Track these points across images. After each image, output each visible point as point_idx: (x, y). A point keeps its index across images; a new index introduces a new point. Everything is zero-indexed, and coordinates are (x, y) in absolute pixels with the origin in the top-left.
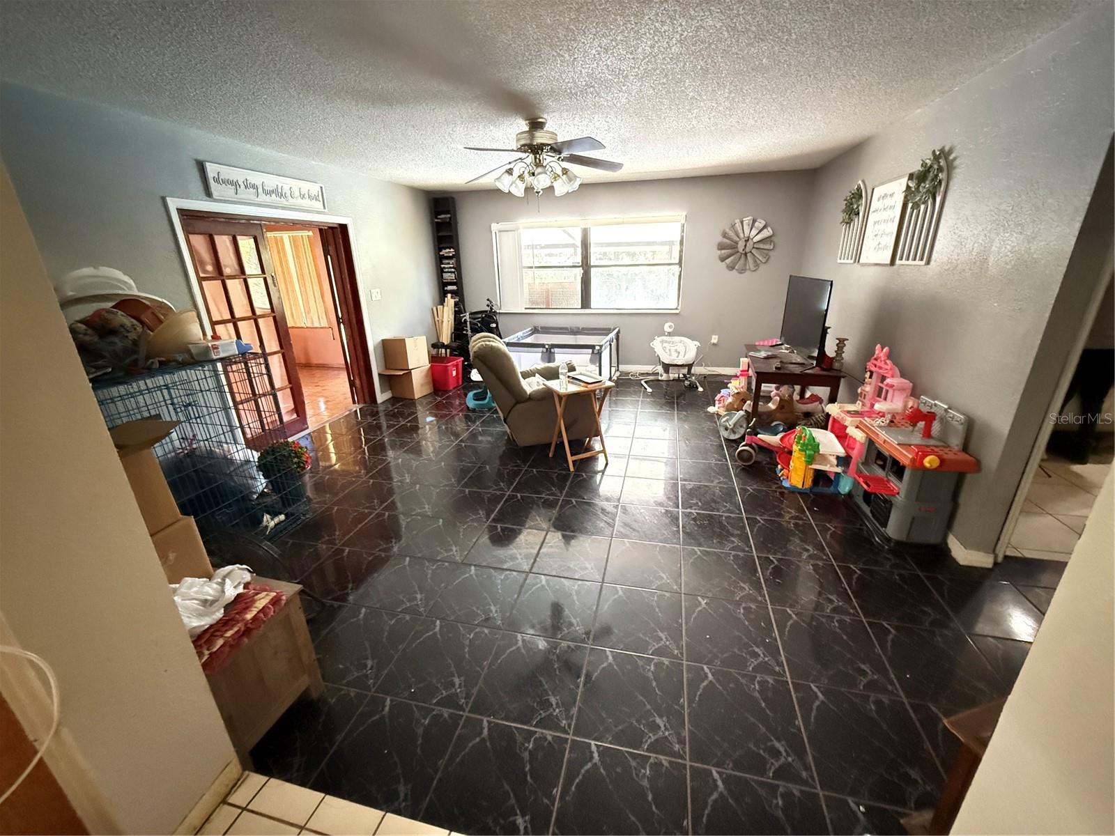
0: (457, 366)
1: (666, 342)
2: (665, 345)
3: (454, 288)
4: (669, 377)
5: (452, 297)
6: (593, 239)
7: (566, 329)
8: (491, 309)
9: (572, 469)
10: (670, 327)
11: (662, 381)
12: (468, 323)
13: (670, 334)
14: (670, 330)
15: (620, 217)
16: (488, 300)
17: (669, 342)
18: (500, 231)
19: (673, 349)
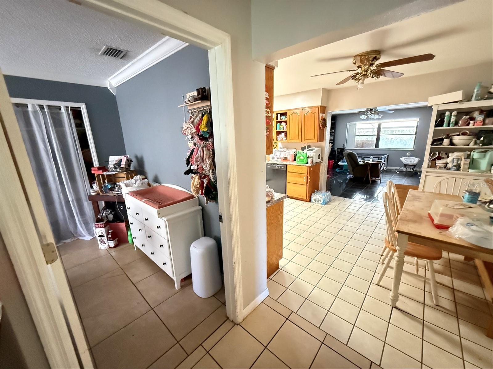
0: (332, 162)
1: (407, 158)
2: (406, 159)
3: (332, 141)
4: (407, 170)
5: (331, 144)
6: (382, 126)
7: (369, 154)
8: (344, 147)
9: (370, 182)
10: (409, 154)
11: (404, 172)
12: (336, 151)
13: (409, 156)
14: (409, 155)
15: (393, 120)
16: (343, 145)
17: (408, 159)
18: (349, 125)
19: (409, 161)
